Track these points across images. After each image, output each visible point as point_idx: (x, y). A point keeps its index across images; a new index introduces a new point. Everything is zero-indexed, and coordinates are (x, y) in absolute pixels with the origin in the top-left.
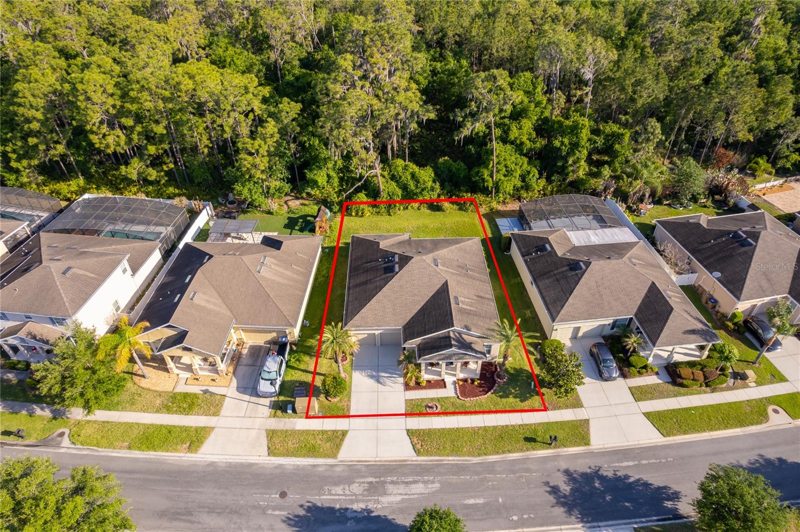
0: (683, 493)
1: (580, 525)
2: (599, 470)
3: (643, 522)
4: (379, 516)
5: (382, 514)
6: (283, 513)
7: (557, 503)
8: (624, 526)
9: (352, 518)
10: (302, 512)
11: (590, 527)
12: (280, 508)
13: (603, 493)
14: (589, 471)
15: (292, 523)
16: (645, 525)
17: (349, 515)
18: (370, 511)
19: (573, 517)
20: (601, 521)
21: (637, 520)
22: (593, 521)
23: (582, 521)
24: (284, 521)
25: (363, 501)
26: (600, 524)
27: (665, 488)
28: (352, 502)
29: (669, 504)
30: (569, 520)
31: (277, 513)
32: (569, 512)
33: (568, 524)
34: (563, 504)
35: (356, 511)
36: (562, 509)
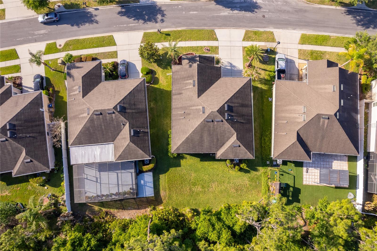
0: (116, 14)
1: (158, 4)
2: (144, 22)
3: (135, 5)
4: (228, 8)
5: (227, 9)
6: (263, 10)
7: (163, 11)
8: (142, 3)
9: (238, 8)
10: (256, 10)
11: (154, 3)
12: (264, 12)
13: (145, 14)
14: (148, 22)
15: (258, 7)
16: (135, 4)
17: (239, 9)
18: (231, 10)
19: (159, 7)
20: (150, 5)
21: (137, 5)
22: (153, 5)
23: (156, 5)
24: (261, 7)
25: (234, 13)
26: (150, 4)
27: (122, 16)
28: (238, 13)
29: (124, 10)
30: (161, 6)
31: (265, 10)
32: (160, 8)
33: (162, 5)
34: (161, 11)
35: (236, 10)
36: (162, 9)
